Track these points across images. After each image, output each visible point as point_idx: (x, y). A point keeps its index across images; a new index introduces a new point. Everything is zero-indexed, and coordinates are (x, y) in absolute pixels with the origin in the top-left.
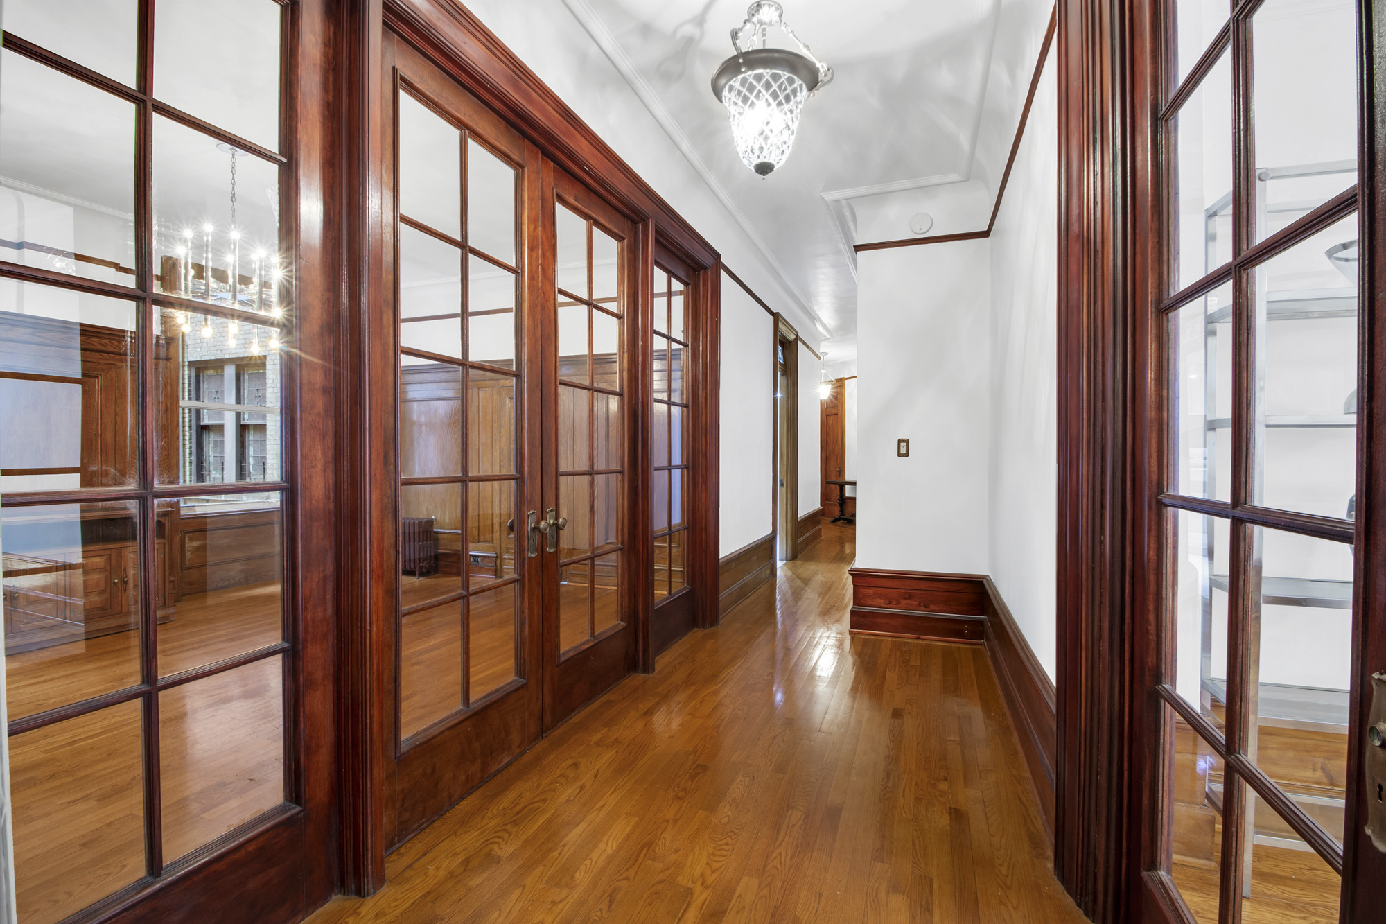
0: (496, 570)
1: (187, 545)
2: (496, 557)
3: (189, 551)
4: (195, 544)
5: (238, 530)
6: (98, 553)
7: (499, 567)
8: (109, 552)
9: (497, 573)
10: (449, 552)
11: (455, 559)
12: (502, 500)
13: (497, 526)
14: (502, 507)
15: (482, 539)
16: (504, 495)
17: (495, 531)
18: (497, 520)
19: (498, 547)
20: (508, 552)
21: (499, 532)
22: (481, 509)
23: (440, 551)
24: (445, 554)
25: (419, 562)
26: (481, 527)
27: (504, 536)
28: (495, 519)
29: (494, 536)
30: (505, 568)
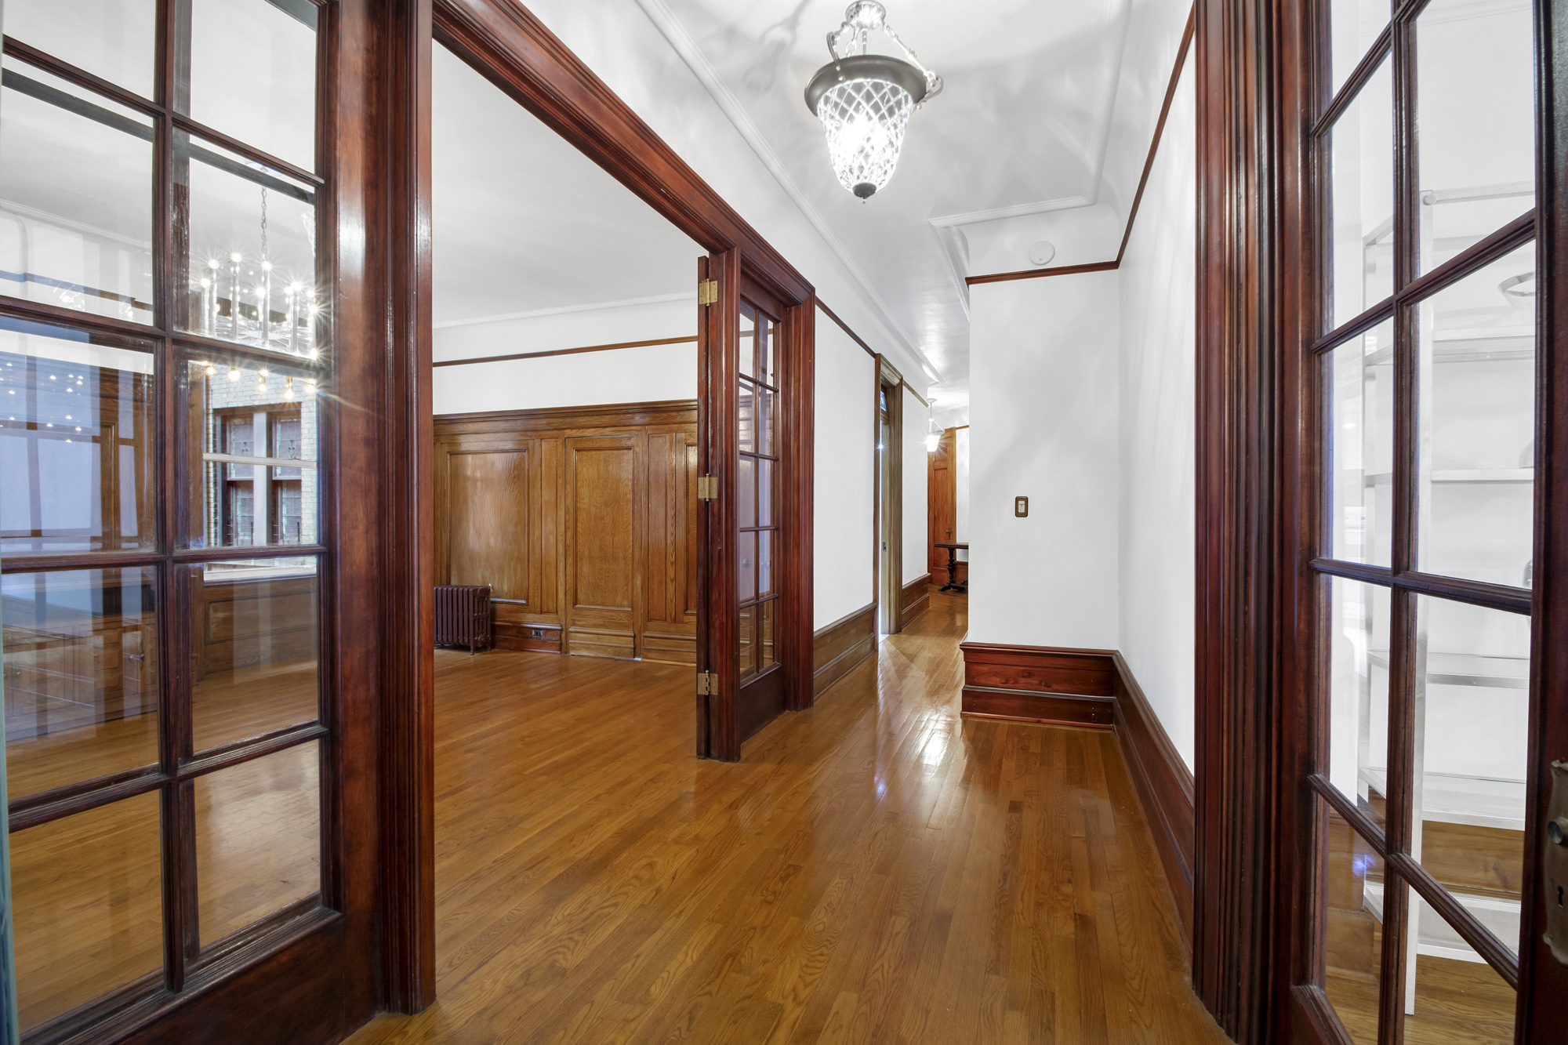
0: (561, 645)
1: (211, 617)
2: (562, 630)
3: (214, 623)
4: (221, 615)
7: (564, 641)
9: (562, 648)
10: (508, 624)
11: (514, 632)
12: (568, 566)
13: (561, 595)
14: (568, 574)
15: (545, 610)
16: (570, 560)
17: (559, 601)
18: (561, 589)
19: (563, 618)
20: (574, 624)
21: (563, 602)
22: (544, 575)
23: (497, 623)
24: (503, 627)
25: (474, 636)
26: (544, 597)
27: (570, 606)
28: (559, 587)
29: (559, 607)
30: (571, 643)
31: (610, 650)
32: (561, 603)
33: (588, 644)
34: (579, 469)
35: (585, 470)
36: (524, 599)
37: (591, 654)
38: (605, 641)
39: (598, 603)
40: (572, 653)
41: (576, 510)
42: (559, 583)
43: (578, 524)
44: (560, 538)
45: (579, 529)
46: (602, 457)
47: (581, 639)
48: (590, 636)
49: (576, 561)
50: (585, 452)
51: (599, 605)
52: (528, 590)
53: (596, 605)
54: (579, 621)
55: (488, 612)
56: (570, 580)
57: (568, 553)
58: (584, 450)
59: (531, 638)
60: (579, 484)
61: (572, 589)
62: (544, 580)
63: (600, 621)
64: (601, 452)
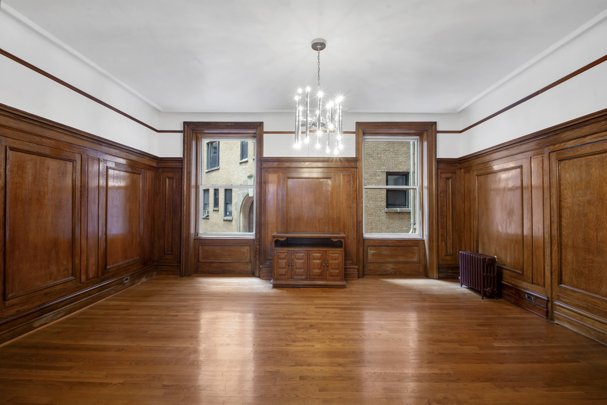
0: (547, 312)
1: (369, 252)
2: (548, 301)
3: (370, 255)
4: (372, 252)
5: (391, 247)
6: (318, 252)
7: (550, 310)
8: (322, 252)
9: (549, 315)
10: (509, 285)
11: (514, 292)
12: (553, 252)
13: (548, 274)
14: (553, 258)
15: (535, 281)
16: (555, 248)
17: (546, 278)
18: (548, 269)
19: (549, 292)
20: (559, 300)
21: (550, 280)
22: (534, 256)
23: (503, 282)
24: (507, 286)
25: (484, 288)
26: (535, 272)
27: (555, 284)
28: (546, 267)
29: (546, 282)
30: (556, 314)
31: (593, 332)
32: (548, 280)
33: (571, 320)
34: (563, 175)
35: (568, 176)
36: (521, 271)
37: (575, 330)
38: (588, 323)
39: (582, 287)
40: (556, 322)
41: (560, 208)
42: (546, 264)
43: (563, 219)
44: (546, 230)
45: (563, 223)
46: (583, 163)
47: (565, 313)
48: (571, 313)
49: (561, 249)
50: (568, 161)
51: (582, 289)
52: (523, 264)
53: (579, 289)
54: (563, 298)
55: (495, 274)
56: (555, 263)
57: (554, 242)
58: (566, 159)
59: (525, 299)
60: (562, 187)
61: (557, 271)
62: (534, 260)
63: (583, 304)
64: (583, 158)
